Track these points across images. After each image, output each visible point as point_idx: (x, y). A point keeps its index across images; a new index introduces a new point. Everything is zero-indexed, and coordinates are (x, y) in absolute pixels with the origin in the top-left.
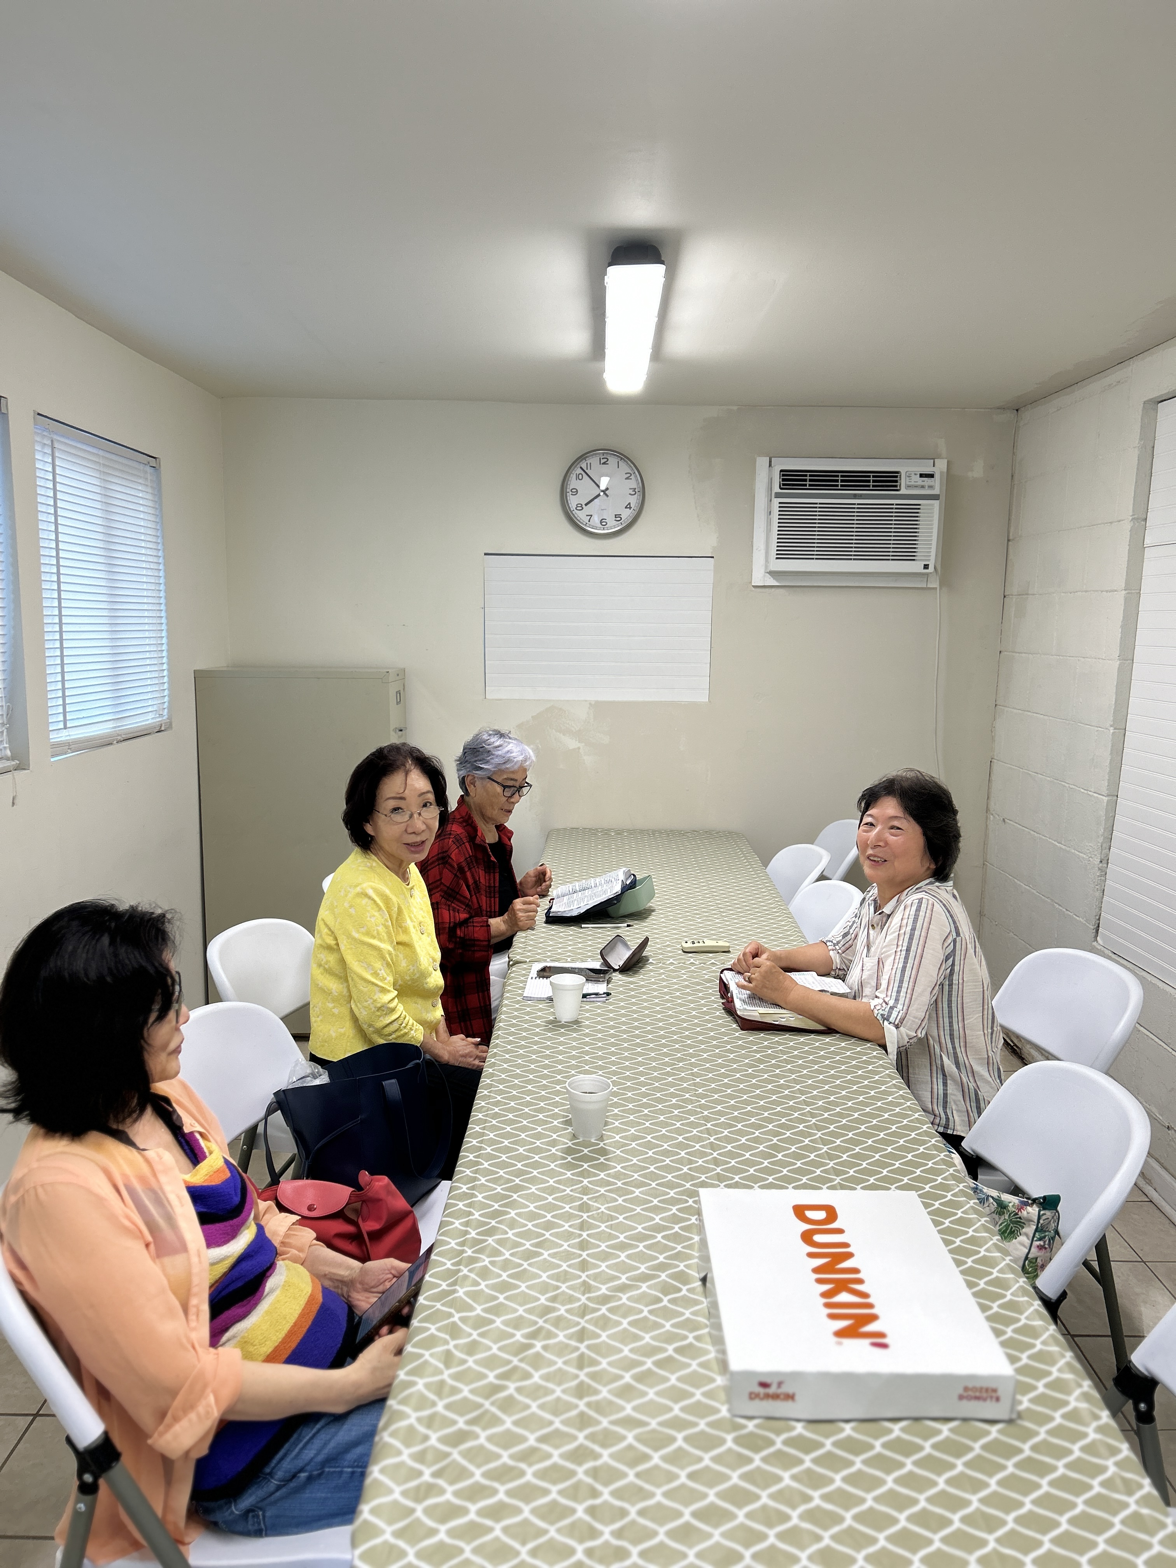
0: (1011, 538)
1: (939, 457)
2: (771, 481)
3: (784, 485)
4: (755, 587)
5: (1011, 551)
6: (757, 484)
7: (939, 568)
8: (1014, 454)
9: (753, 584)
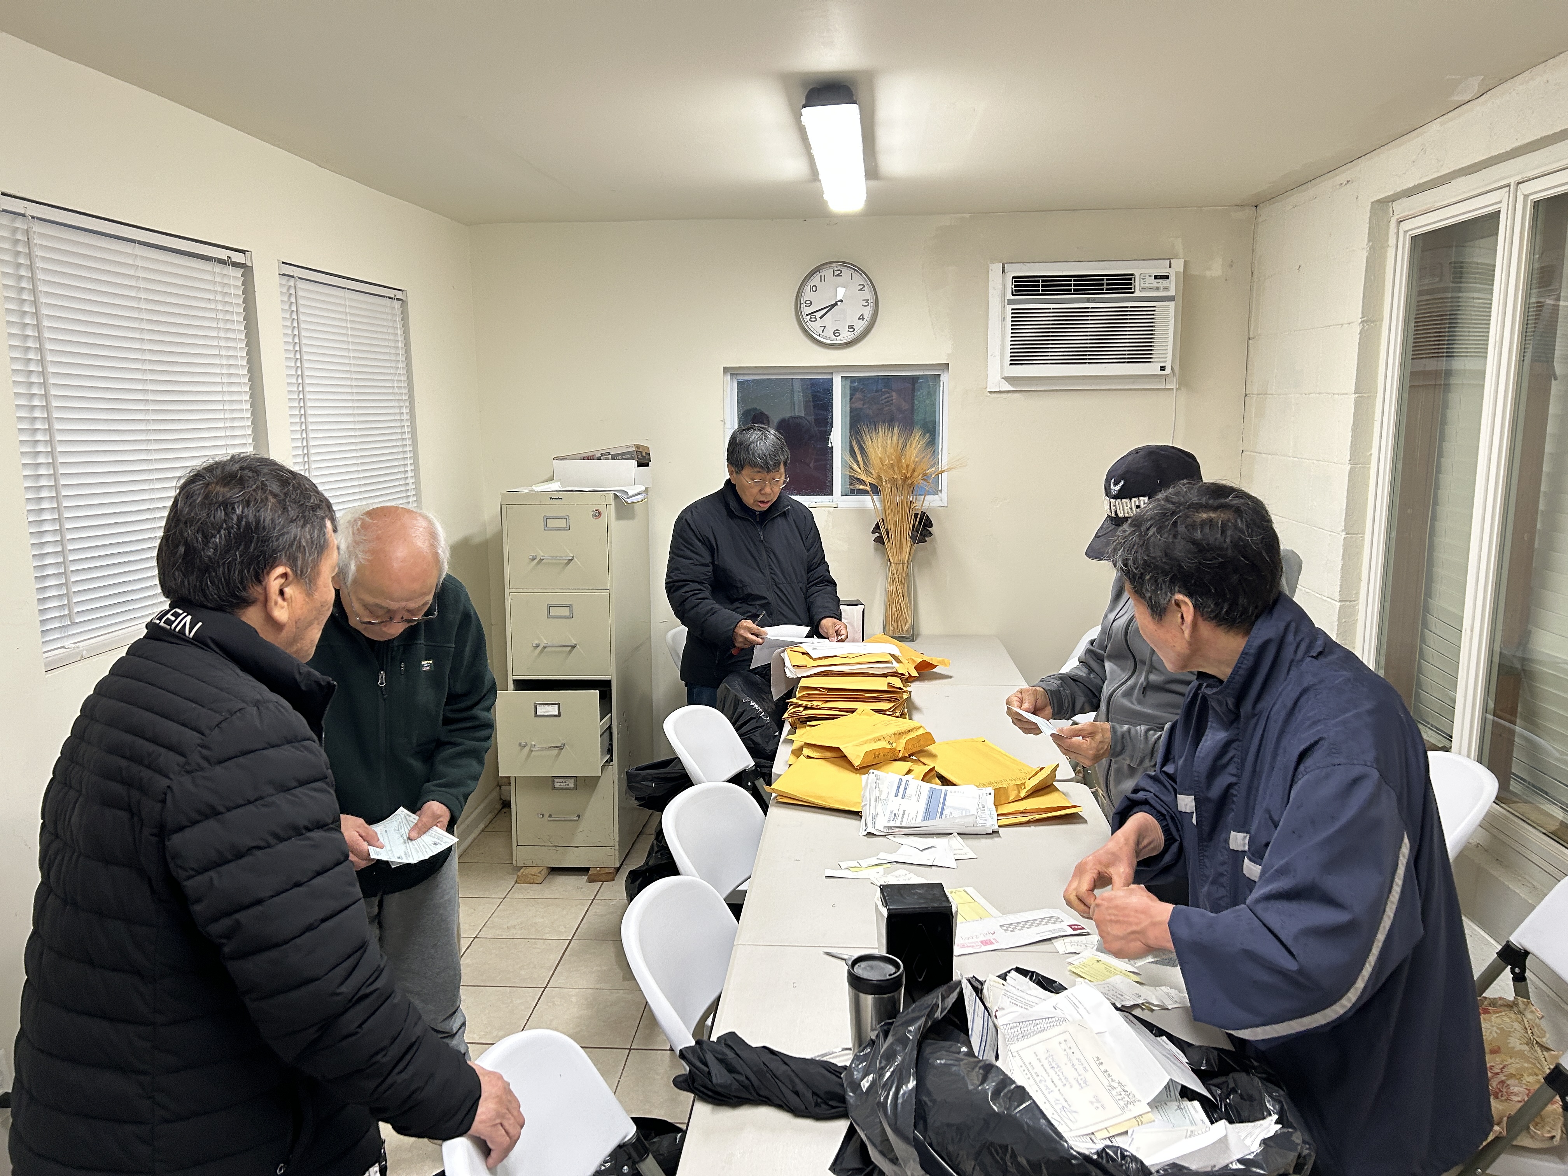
0: (1251, 336)
1: (1176, 257)
2: (1004, 286)
3: (1016, 291)
4: (991, 392)
5: (1251, 350)
6: (991, 291)
7: (1177, 369)
8: (1253, 250)
9: (989, 390)
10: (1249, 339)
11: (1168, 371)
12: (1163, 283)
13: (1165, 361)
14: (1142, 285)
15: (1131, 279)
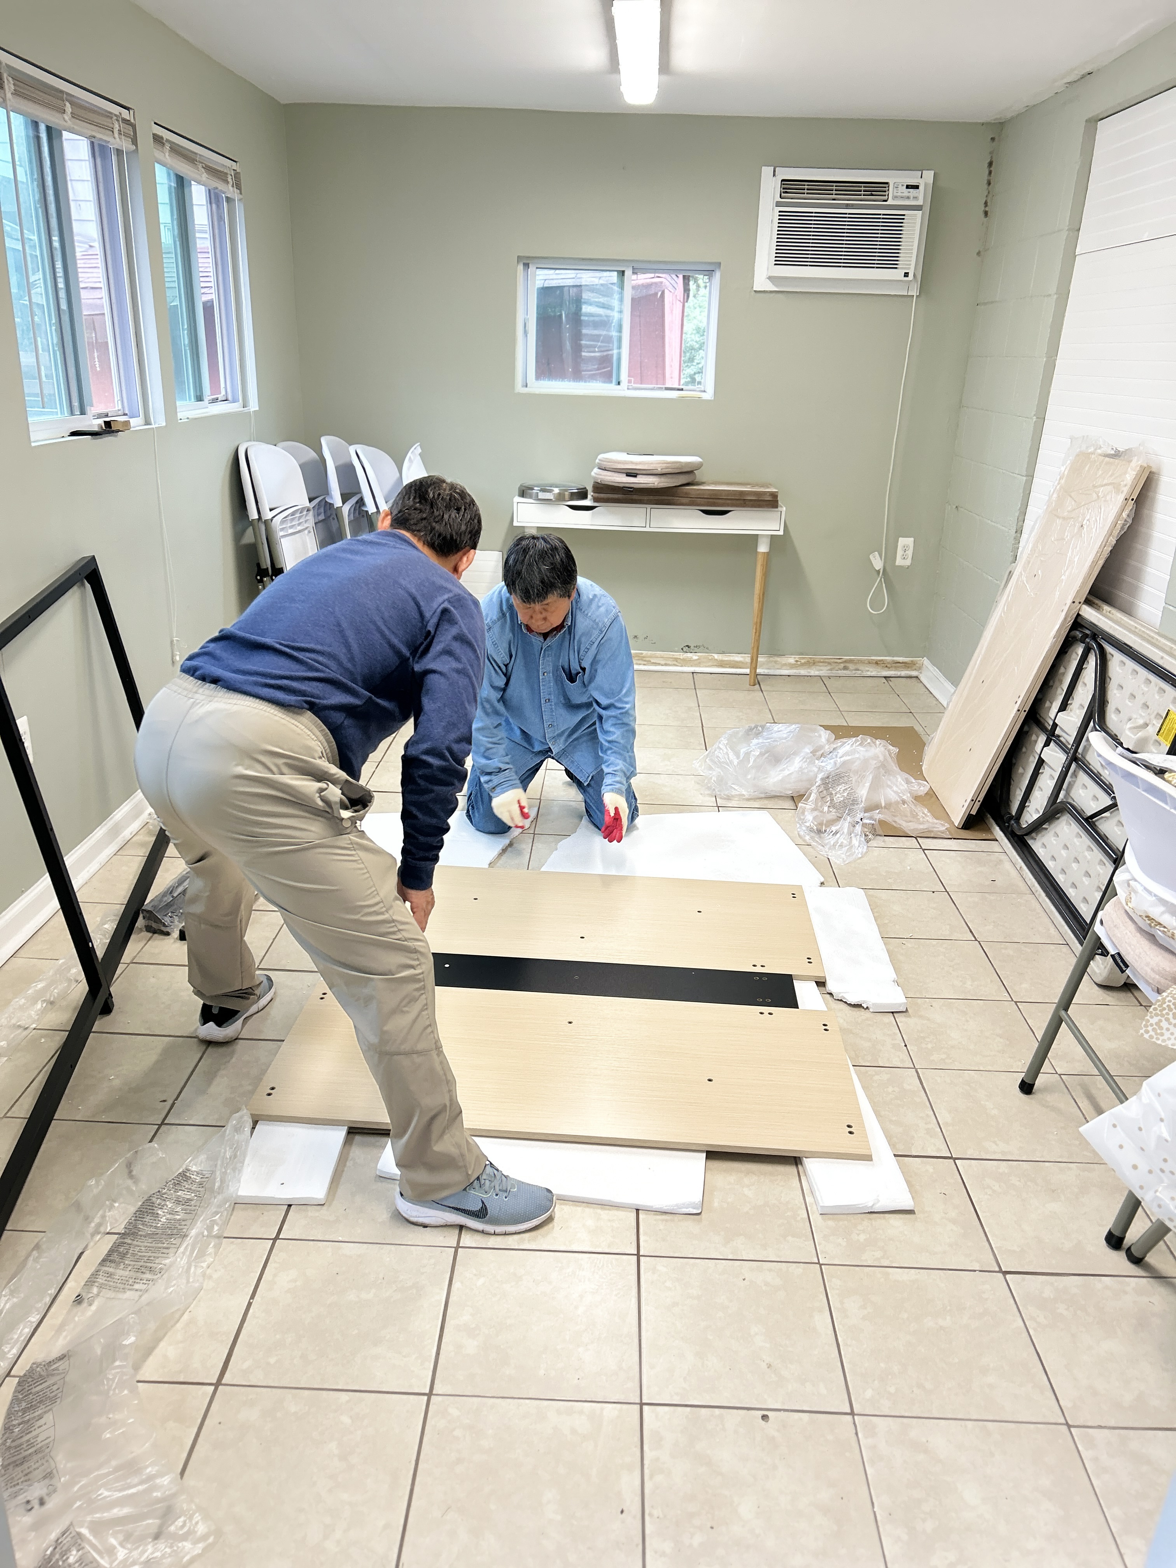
0: (986, 249)
1: (927, 169)
2: (773, 190)
3: (784, 193)
4: (758, 292)
6: (762, 193)
7: (919, 278)
9: (755, 289)
11: (911, 276)
12: (913, 192)
13: (909, 268)
14: (895, 194)
15: (885, 187)
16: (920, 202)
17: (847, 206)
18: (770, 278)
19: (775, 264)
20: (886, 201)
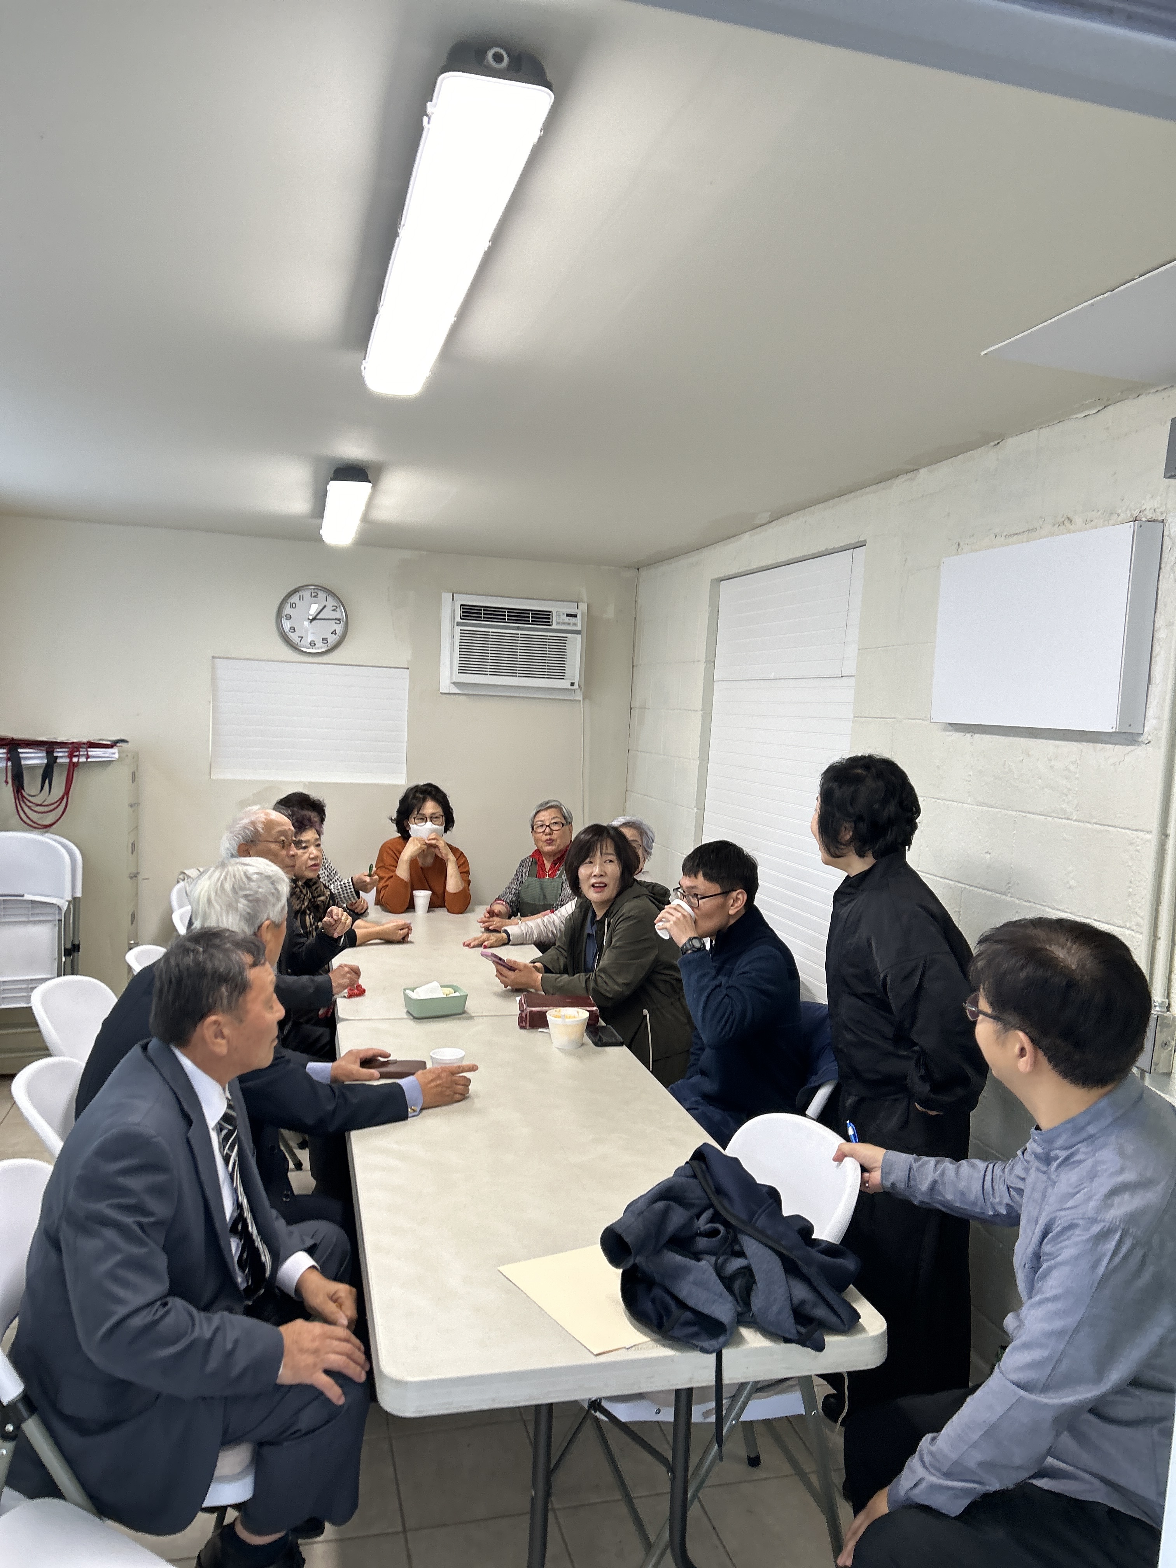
0: (635, 664)
1: (582, 601)
2: (454, 612)
3: (463, 616)
4: (442, 693)
5: (634, 674)
6: (443, 614)
7: (582, 686)
8: (636, 601)
9: (441, 691)
10: (633, 666)
11: (576, 686)
12: (572, 620)
13: (574, 680)
14: (558, 621)
15: (550, 615)
16: (579, 628)
17: (518, 628)
18: (454, 683)
19: (459, 673)
20: (550, 625)
